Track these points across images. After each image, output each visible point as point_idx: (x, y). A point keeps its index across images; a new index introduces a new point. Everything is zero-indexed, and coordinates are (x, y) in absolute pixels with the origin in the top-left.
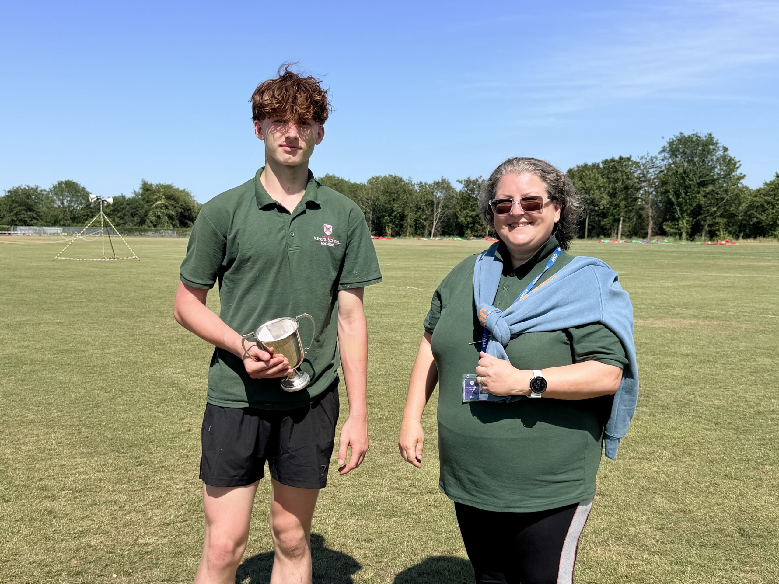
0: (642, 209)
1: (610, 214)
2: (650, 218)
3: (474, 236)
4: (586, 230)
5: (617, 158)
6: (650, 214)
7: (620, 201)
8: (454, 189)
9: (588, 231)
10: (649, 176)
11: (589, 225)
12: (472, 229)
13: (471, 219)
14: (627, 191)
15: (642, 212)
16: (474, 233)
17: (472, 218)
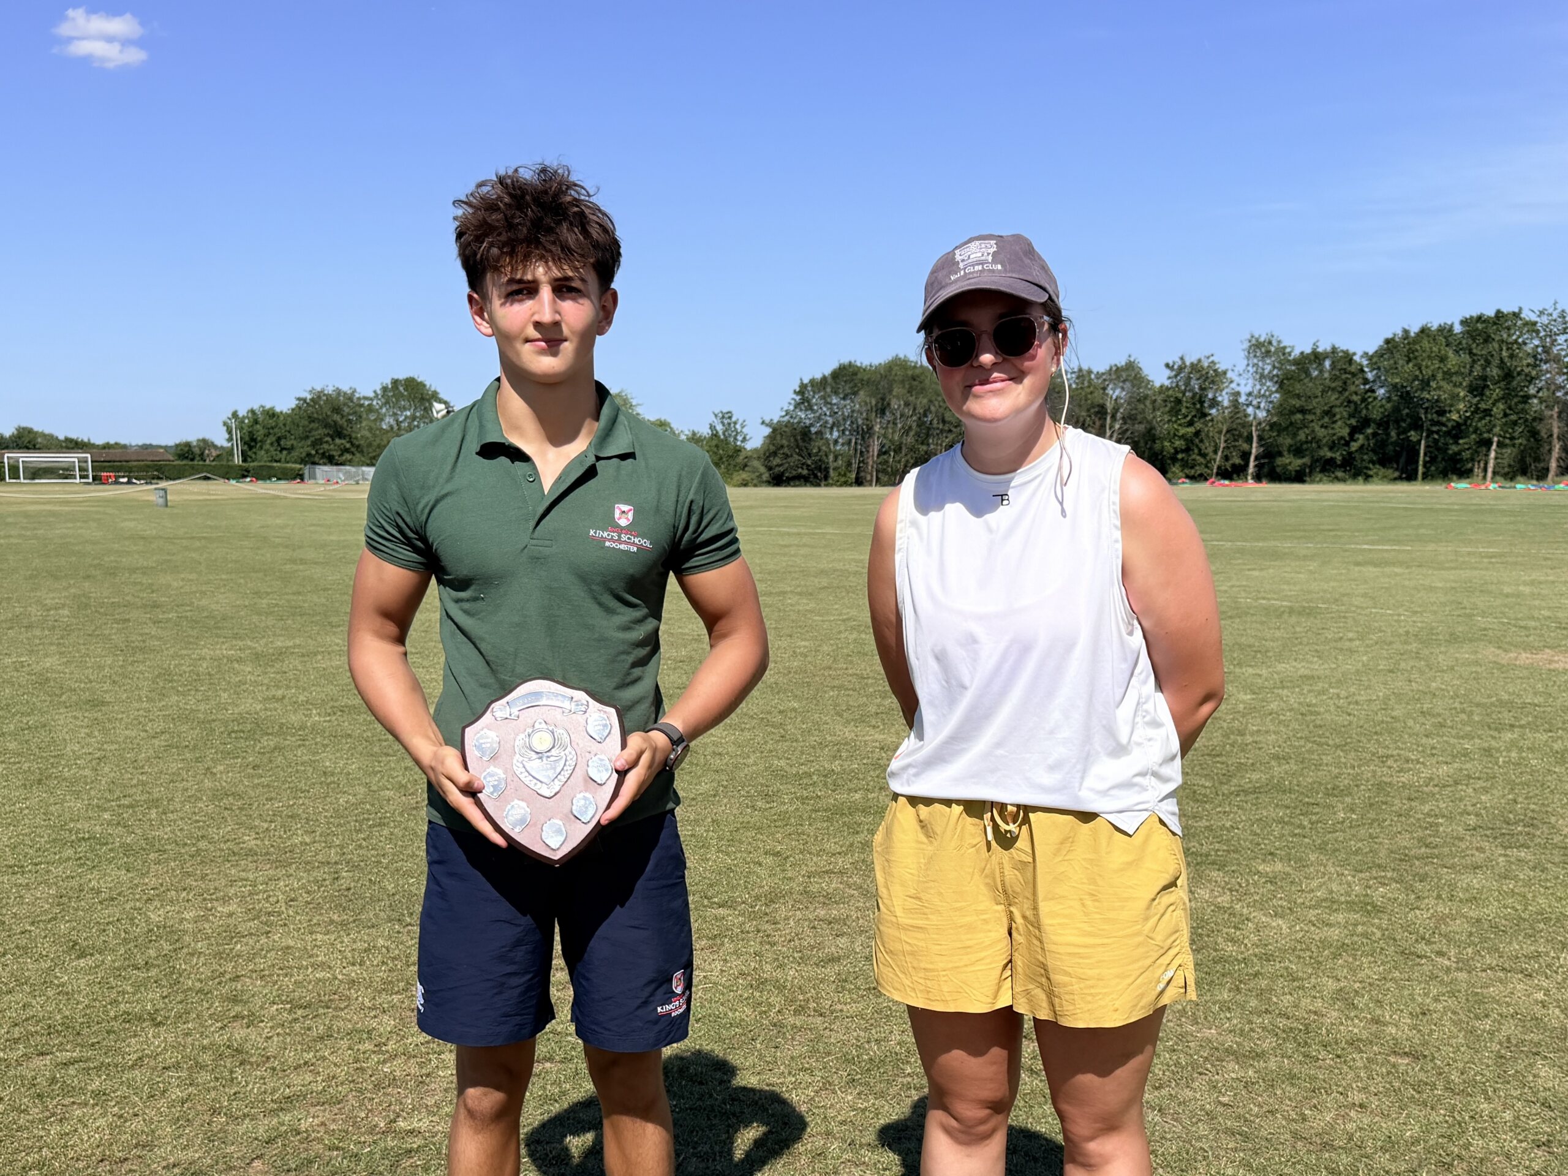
0: (1540, 419)
1: (1471, 429)
2: (1555, 441)
3: (1187, 477)
4: (1421, 463)
5: (1490, 313)
6: (1556, 431)
7: (1494, 404)
8: (1149, 381)
9: (1424, 466)
10: (1555, 350)
11: (1425, 454)
12: (1185, 464)
13: (1183, 443)
14: (1509, 383)
15: (1539, 427)
16: (1187, 471)
17: (1186, 440)
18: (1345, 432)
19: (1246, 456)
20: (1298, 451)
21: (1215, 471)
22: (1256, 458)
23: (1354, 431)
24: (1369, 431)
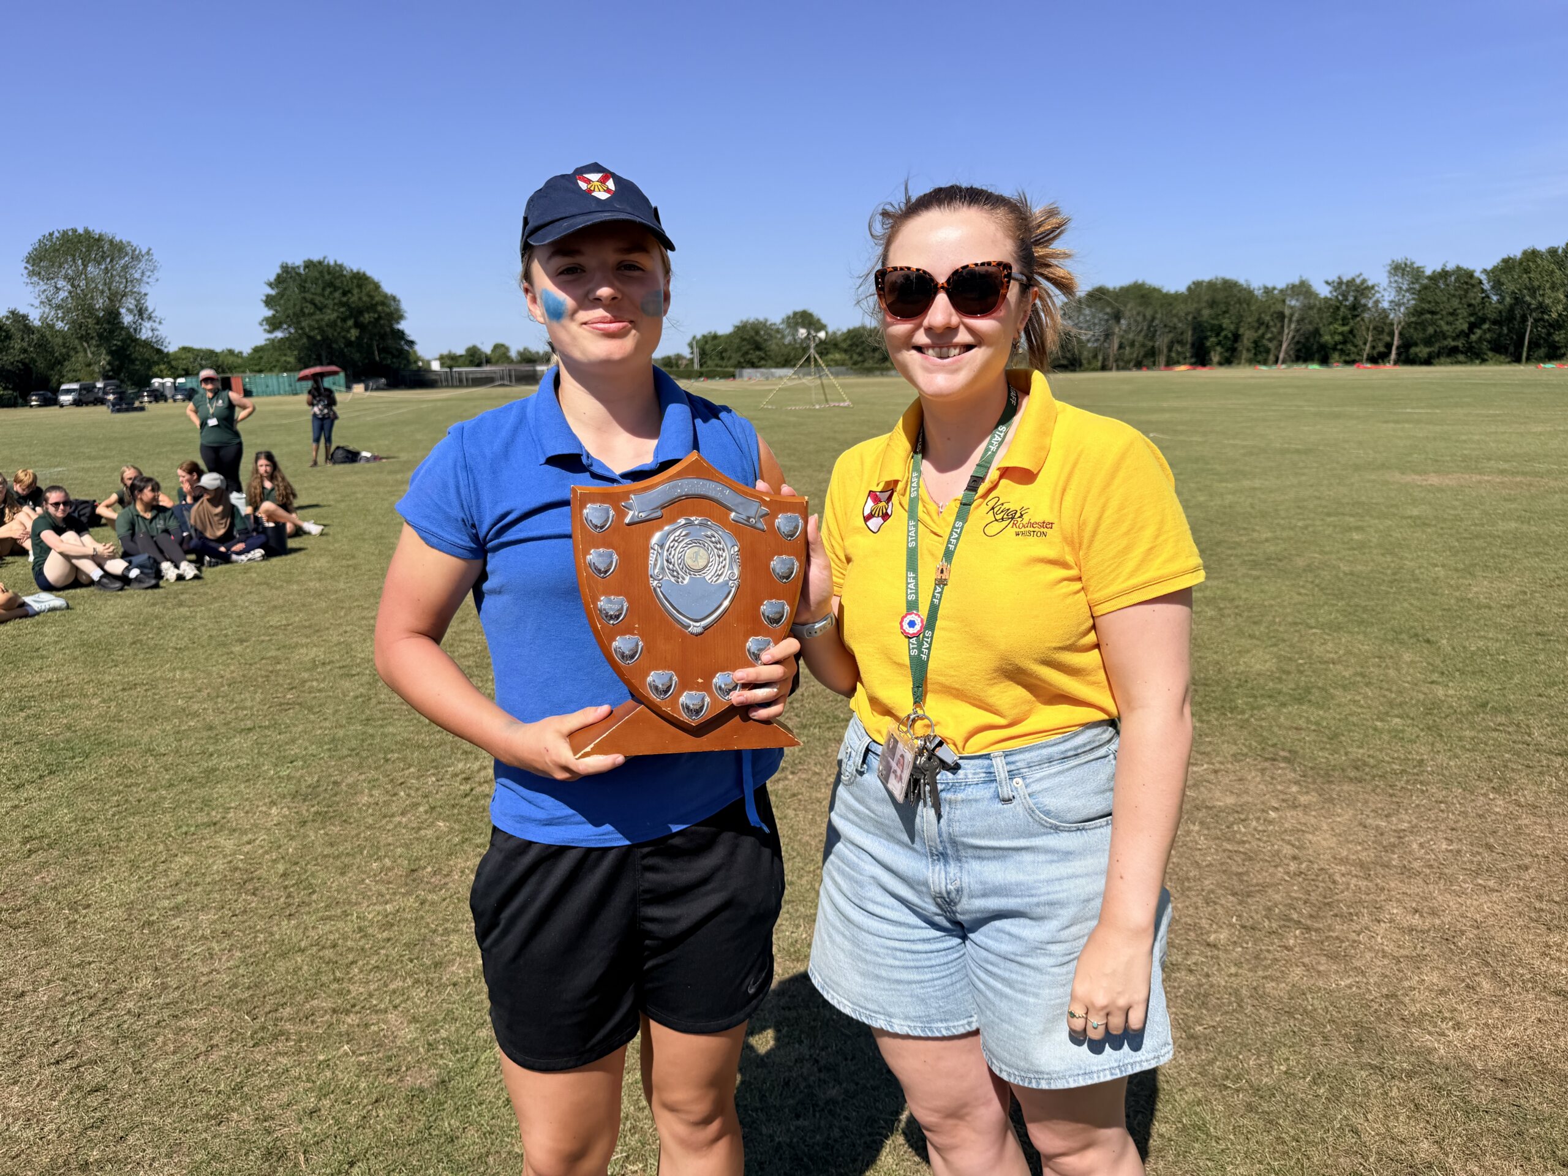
3: (1343, 362)
4: (1525, 350)
8: (1317, 294)
9: (1528, 352)
12: (1341, 353)
13: (1340, 337)
16: (1342, 358)
17: (1343, 336)
18: (1465, 327)
19: (1389, 346)
20: (1428, 342)
21: (1365, 356)
22: (1398, 348)
23: (1472, 326)
24: (1486, 326)
